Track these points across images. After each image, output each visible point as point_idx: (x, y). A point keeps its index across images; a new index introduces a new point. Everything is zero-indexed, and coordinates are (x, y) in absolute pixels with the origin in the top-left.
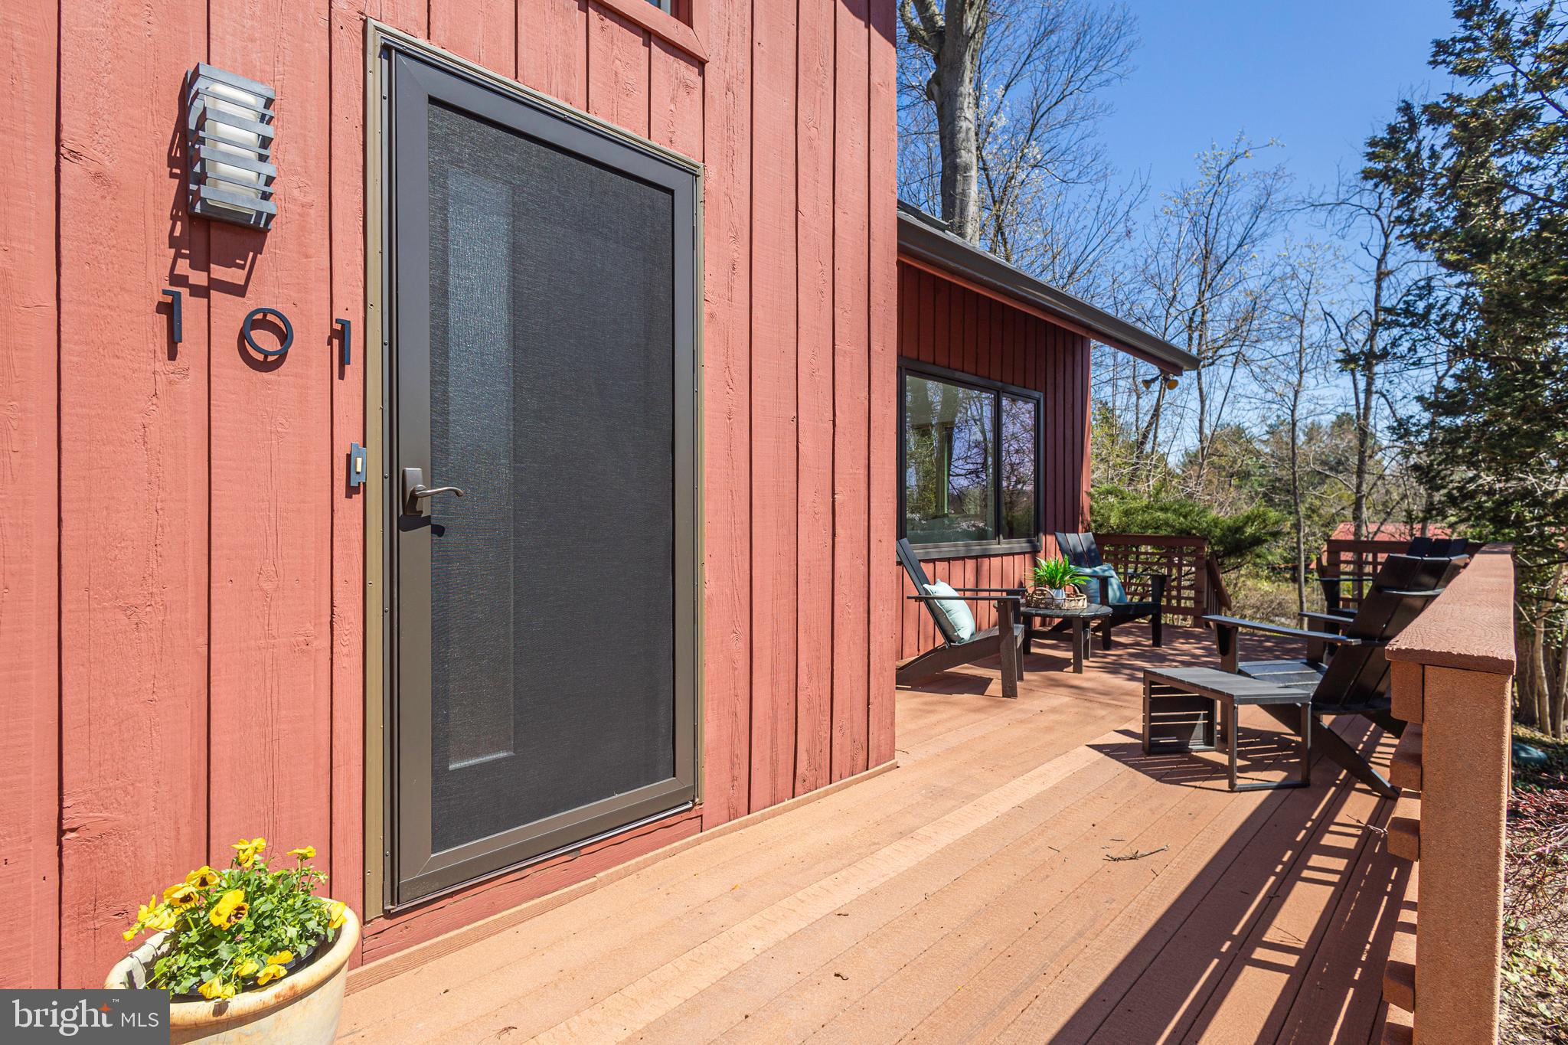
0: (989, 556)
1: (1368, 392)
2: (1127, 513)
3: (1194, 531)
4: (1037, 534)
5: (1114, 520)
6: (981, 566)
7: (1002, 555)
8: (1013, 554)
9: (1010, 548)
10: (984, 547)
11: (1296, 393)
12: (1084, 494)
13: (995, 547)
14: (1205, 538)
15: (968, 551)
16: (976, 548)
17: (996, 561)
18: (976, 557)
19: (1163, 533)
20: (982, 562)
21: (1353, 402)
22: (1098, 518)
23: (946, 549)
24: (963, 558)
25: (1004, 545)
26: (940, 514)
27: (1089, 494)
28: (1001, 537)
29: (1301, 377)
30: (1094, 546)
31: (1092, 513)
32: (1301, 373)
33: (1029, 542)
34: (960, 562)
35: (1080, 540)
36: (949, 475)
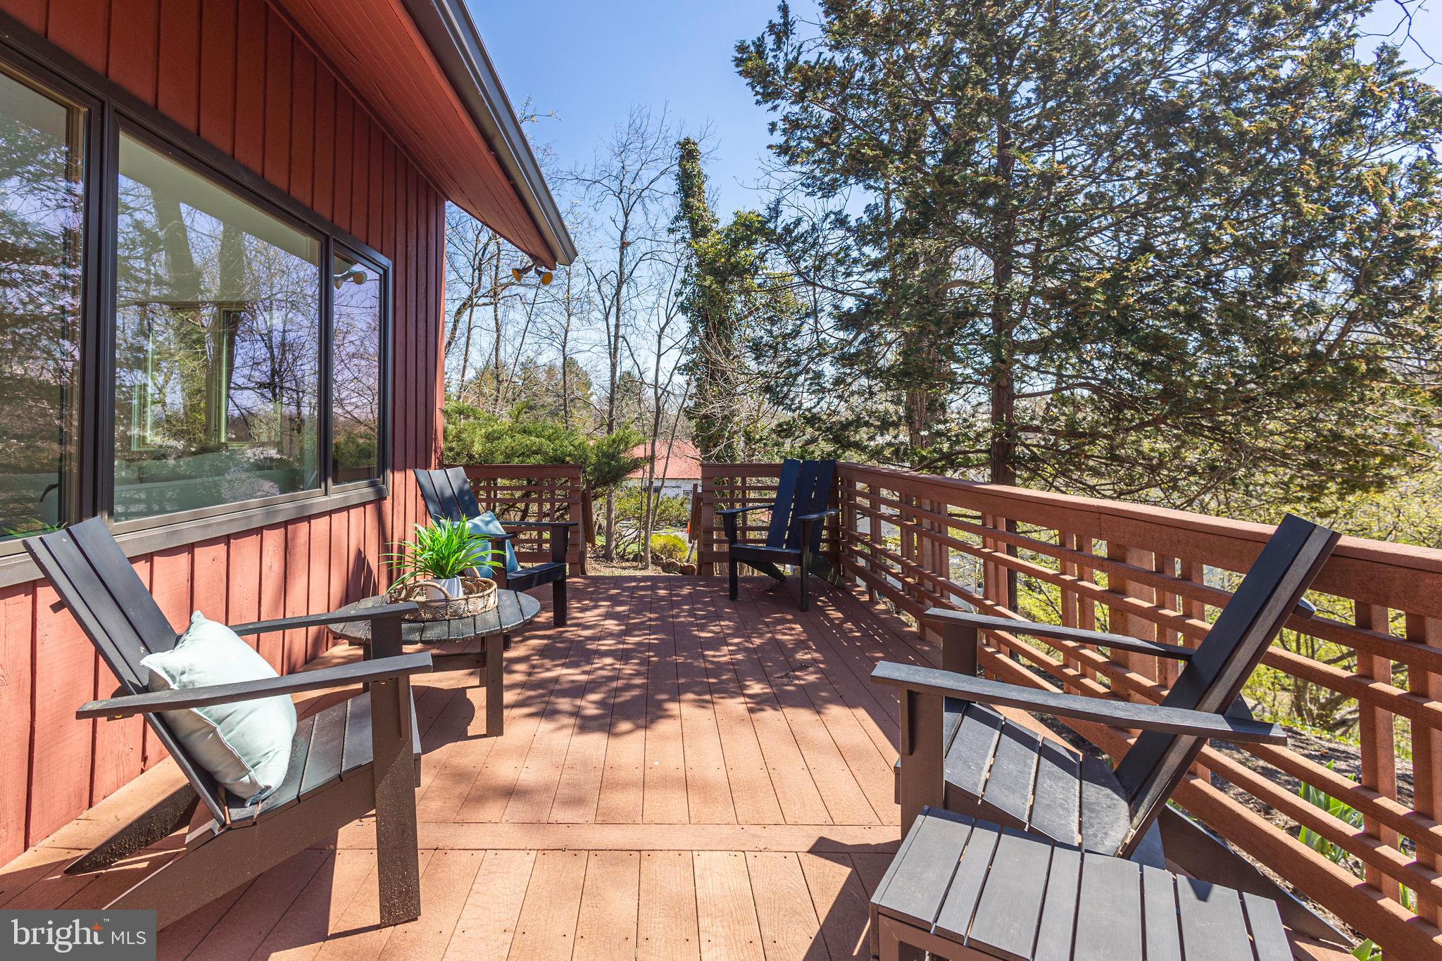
0: (309, 518)
1: (617, 337)
2: (489, 438)
3: (568, 459)
4: (382, 471)
5: (477, 448)
6: (293, 539)
7: (330, 513)
8: (348, 508)
9: (345, 499)
10: (299, 503)
11: (566, 332)
12: (438, 413)
13: (319, 500)
14: (580, 466)
15: (269, 514)
16: (286, 507)
17: (320, 525)
18: (285, 524)
19: (533, 461)
20: (295, 533)
21: (607, 343)
22: (454, 444)
23: (221, 517)
24: (258, 531)
25: (337, 494)
26: (212, 443)
27: (445, 412)
28: (330, 481)
29: (569, 319)
30: (467, 487)
31: (445, 438)
32: (569, 316)
33: (372, 485)
34: (255, 539)
35: (447, 480)
36: (229, 388)
